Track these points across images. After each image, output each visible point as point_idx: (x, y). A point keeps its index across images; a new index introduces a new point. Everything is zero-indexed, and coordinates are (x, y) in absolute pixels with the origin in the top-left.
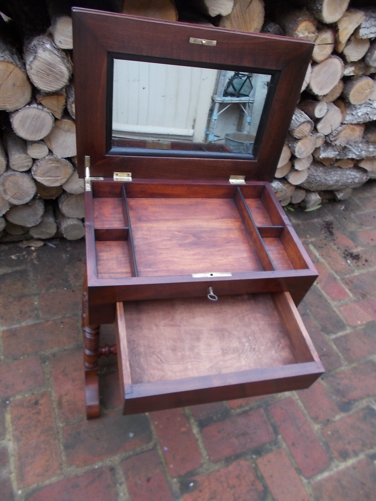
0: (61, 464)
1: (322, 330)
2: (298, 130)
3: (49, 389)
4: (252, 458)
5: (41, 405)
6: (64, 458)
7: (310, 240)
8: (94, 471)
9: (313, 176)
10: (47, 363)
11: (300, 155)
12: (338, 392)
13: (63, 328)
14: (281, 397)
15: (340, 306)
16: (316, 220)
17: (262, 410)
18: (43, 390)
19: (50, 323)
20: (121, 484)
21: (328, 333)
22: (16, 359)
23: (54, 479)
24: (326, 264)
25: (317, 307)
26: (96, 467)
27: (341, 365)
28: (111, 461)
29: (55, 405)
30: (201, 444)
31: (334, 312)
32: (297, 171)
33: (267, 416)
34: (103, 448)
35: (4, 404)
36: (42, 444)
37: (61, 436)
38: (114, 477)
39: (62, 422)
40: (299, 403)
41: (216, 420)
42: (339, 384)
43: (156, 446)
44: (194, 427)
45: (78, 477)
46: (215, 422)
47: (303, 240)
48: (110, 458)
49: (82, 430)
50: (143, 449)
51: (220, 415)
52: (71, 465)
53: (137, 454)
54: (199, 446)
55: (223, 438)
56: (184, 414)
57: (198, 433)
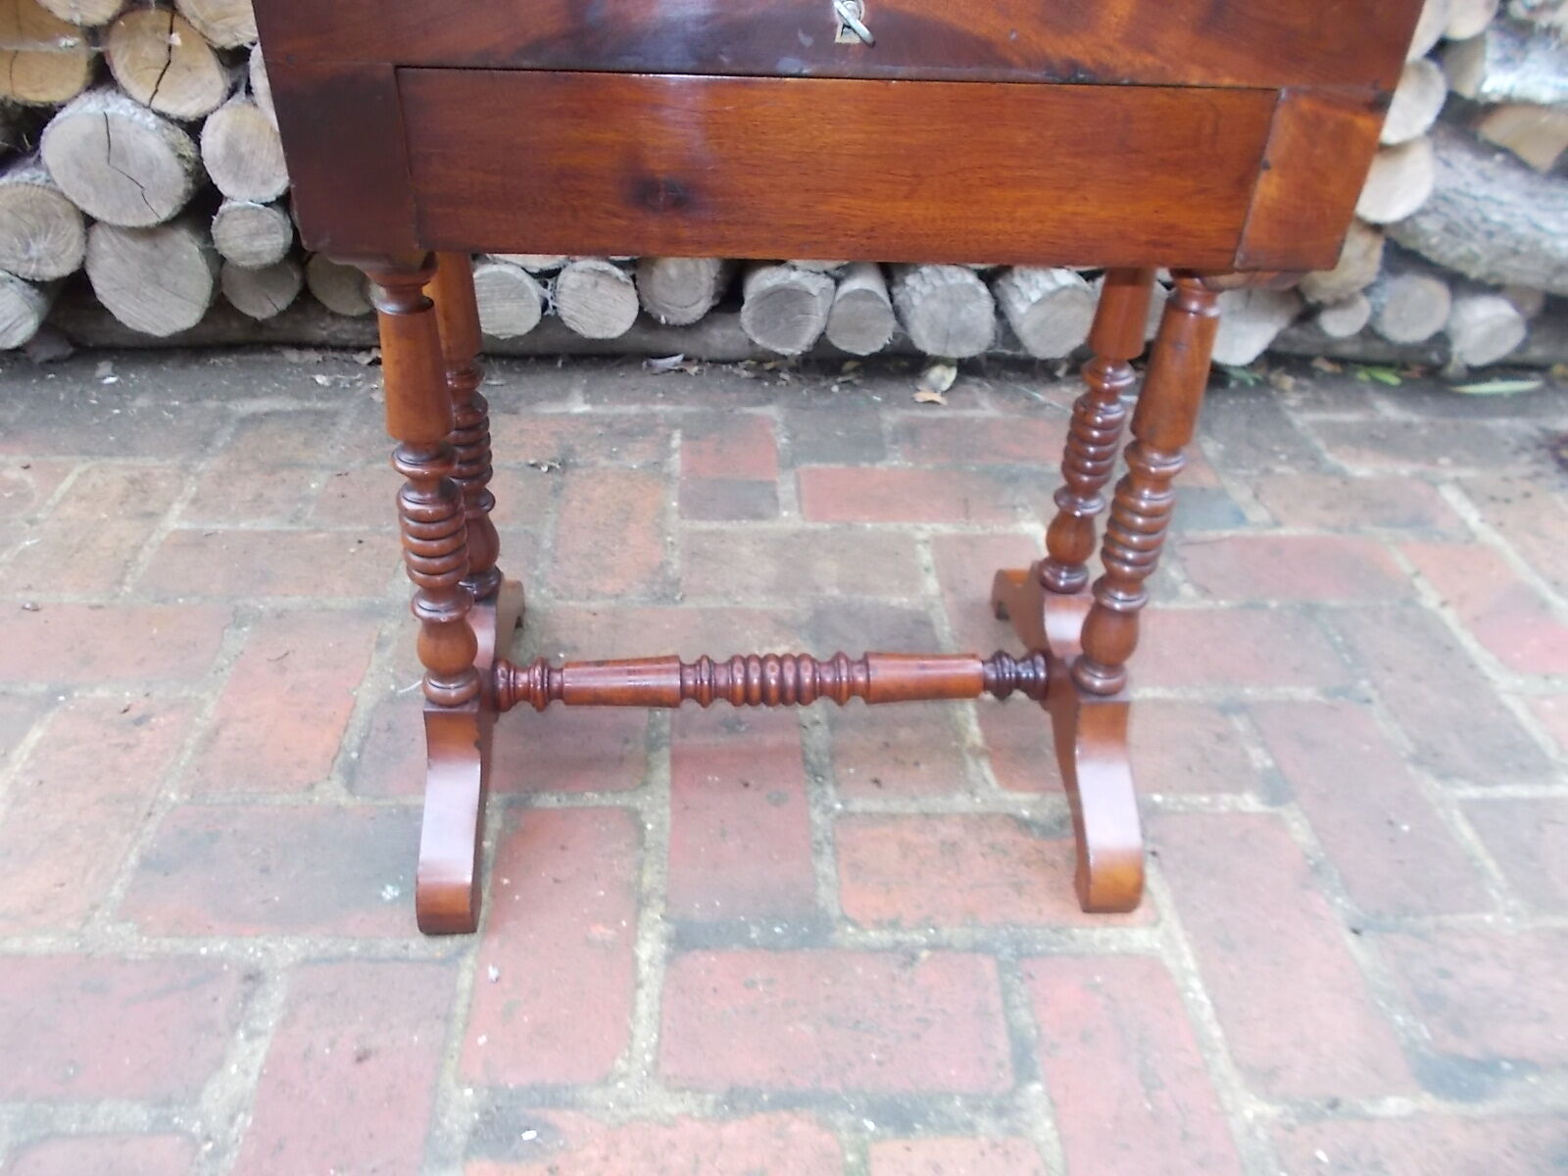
0: (95, 907)
1: (1417, 761)
3: (206, 695)
4: (858, 1129)
5: (152, 729)
6: (117, 892)
7: (1450, 474)
8: (185, 960)
9: (1473, 202)
10: (245, 629)
12: (1430, 1004)
13: (353, 554)
14: (1105, 941)
15: (1542, 697)
16: (1504, 422)
17: (988, 967)
18: (184, 693)
19: (321, 536)
20: (252, 1035)
21: (1444, 776)
22: (164, 601)
23: (43, 944)
24: (1510, 552)
25: (1418, 678)
26: (204, 951)
27: (1482, 904)
28: (265, 949)
29: (193, 739)
30: (646, 1002)
31: (1502, 708)
33: (1006, 992)
34: (264, 902)
35: (49, 701)
36: (78, 831)
37: (150, 827)
38: (245, 1003)
39: (182, 791)
40: (1189, 989)
41: (758, 943)
42: (1445, 974)
43: (461, 953)
44: (649, 935)
45: (123, 962)
46: (751, 945)
47: (1416, 467)
48: (270, 940)
49: (230, 830)
50: (406, 947)
51: (782, 927)
52: (125, 920)
53: (373, 960)
54: (634, 1005)
55: (754, 1012)
56: (632, 886)
57: (656, 961)
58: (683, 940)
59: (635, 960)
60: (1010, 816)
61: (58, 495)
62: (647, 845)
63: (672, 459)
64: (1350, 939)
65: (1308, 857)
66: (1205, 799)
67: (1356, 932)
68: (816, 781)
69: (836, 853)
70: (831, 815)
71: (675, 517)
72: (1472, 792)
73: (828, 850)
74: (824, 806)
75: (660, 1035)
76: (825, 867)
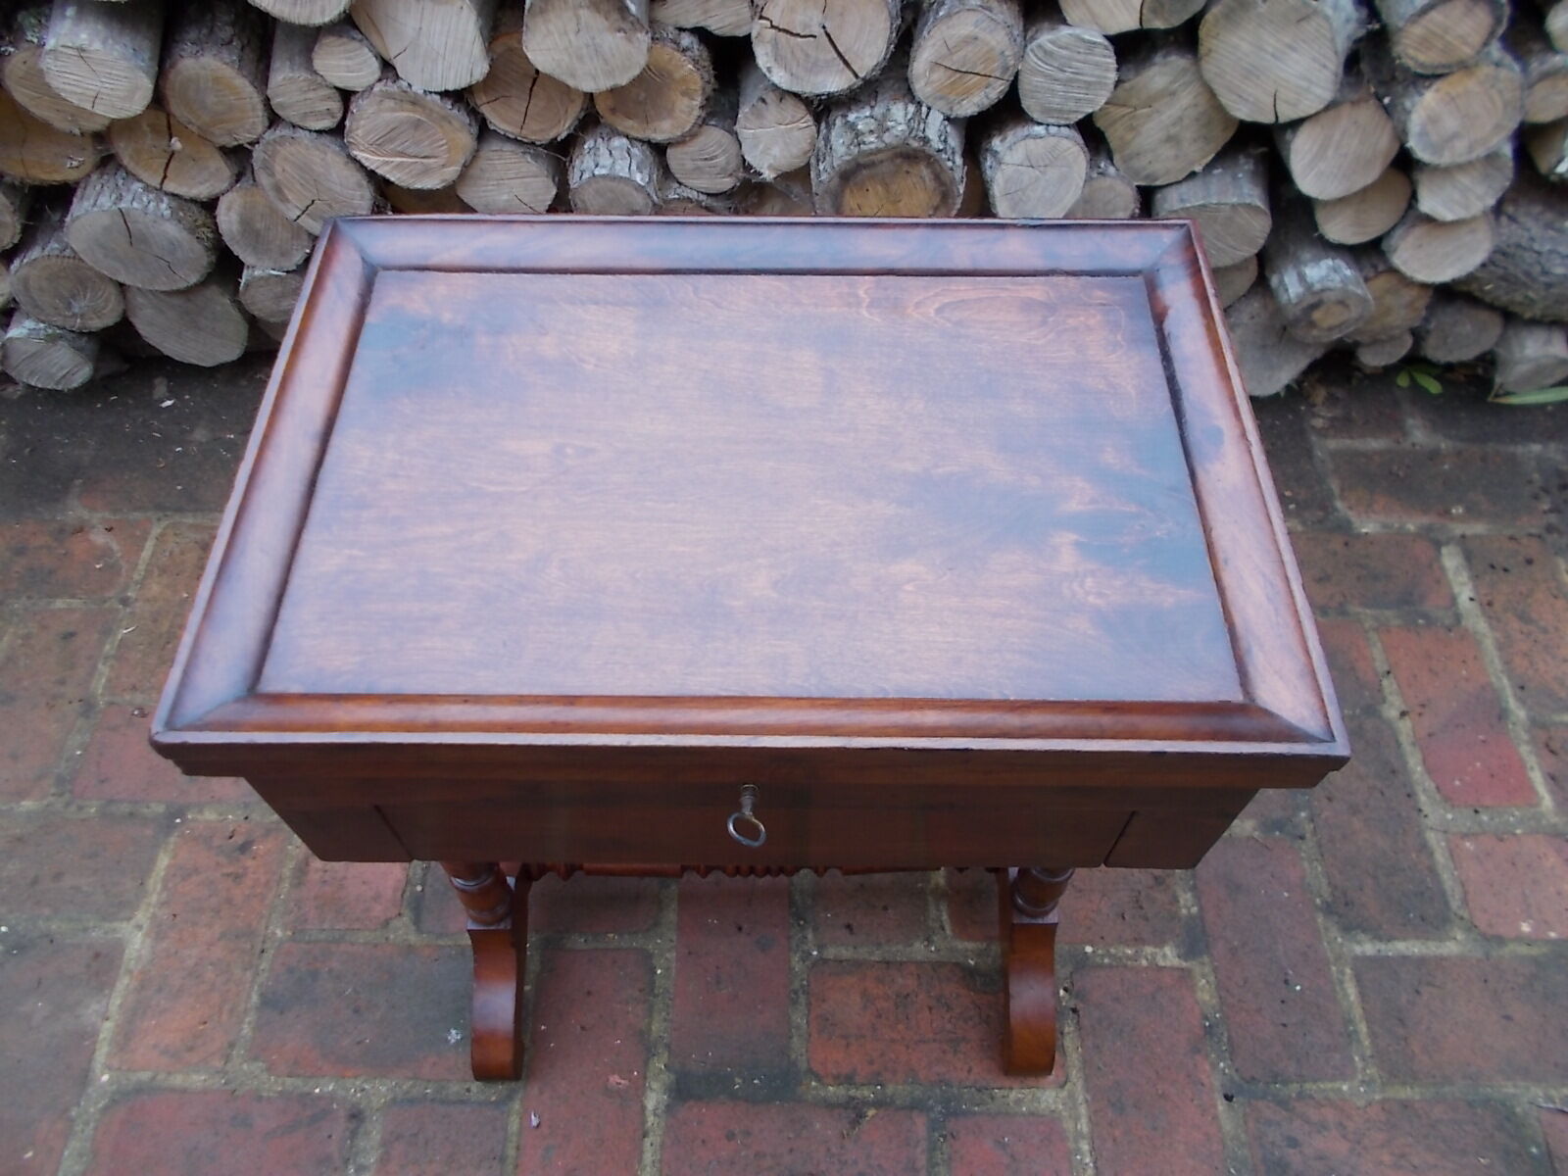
0: (232, 1045)
1: (1328, 909)
2: (1417, 30)
5: (254, 858)
6: (246, 1030)
7: (1458, 529)
8: (305, 1098)
9: (1535, 255)
11: (1437, 149)
12: (1273, 1171)
14: (1018, 1102)
15: (1465, 836)
16: (1536, 448)
17: (920, 1124)
20: (360, 1169)
21: (1347, 929)
23: (198, 1080)
24: (1489, 644)
25: (1354, 810)
26: (317, 1091)
27: (1343, 1073)
28: (363, 1090)
29: (287, 872)
30: (650, 1151)
31: (1424, 848)
32: (1429, 220)
33: (932, 1149)
34: (359, 1043)
35: (168, 823)
36: (210, 967)
37: (265, 965)
38: (352, 1142)
39: (285, 928)
40: (1078, 1151)
41: (740, 1094)
42: (1293, 1143)
43: (510, 1097)
44: (655, 1085)
45: (260, 1098)
46: (734, 1096)
47: (1425, 520)
48: (365, 1081)
49: (327, 969)
50: (468, 1090)
51: (760, 1079)
52: (256, 1059)
53: (445, 1102)
54: (642, 1152)
55: (732, 1163)
56: (642, 1036)
57: (659, 1111)
58: (682, 1091)
59: (643, 1108)
60: (957, 964)
61: (142, 567)
62: (656, 992)
64: (1221, 1105)
65: (1207, 1019)
66: (1129, 952)
67: (1228, 1098)
68: (799, 925)
69: (809, 1004)
70: (808, 963)
72: (1368, 948)
73: (802, 999)
74: (803, 952)
76: (799, 1018)
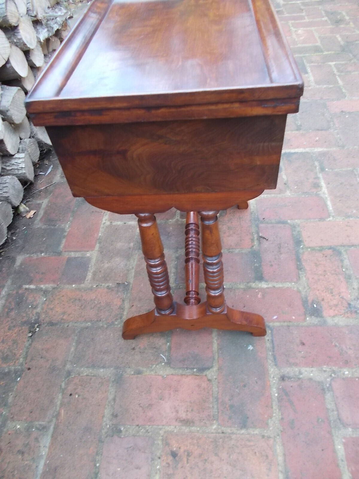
0: (263, 437)
4: (303, 248)
5: (180, 448)
6: (257, 432)
8: (280, 400)
13: (79, 396)
18: (160, 442)
19: (62, 412)
20: (300, 373)
22: (97, 473)
23: (279, 449)
26: (276, 395)
28: (274, 378)
29: (185, 429)
30: (279, 285)
33: (267, 223)
34: (257, 382)
36: (231, 457)
37: (229, 430)
38: (291, 378)
39: (212, 424)
41: (259, 264)
43: (269, 327)
44: (260, 285)
45: (282, 419)
46: (260, 266)
48: (270, 377)
49: (229, 402)
50: (268, 340)
51: (255, 260)
52: (267, 424)
53: (273, 348)
54: (280, 287)
55: (279, 265)
56: (244, 290)
57: (267, 284)
58: (260, 278)
59: (267, 288)
62: (231, 287)
63: (44, 288)
71: (82, 285)
75: (287, 282)
76: (237, 251)
